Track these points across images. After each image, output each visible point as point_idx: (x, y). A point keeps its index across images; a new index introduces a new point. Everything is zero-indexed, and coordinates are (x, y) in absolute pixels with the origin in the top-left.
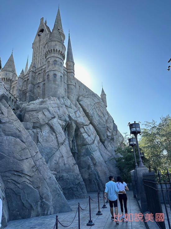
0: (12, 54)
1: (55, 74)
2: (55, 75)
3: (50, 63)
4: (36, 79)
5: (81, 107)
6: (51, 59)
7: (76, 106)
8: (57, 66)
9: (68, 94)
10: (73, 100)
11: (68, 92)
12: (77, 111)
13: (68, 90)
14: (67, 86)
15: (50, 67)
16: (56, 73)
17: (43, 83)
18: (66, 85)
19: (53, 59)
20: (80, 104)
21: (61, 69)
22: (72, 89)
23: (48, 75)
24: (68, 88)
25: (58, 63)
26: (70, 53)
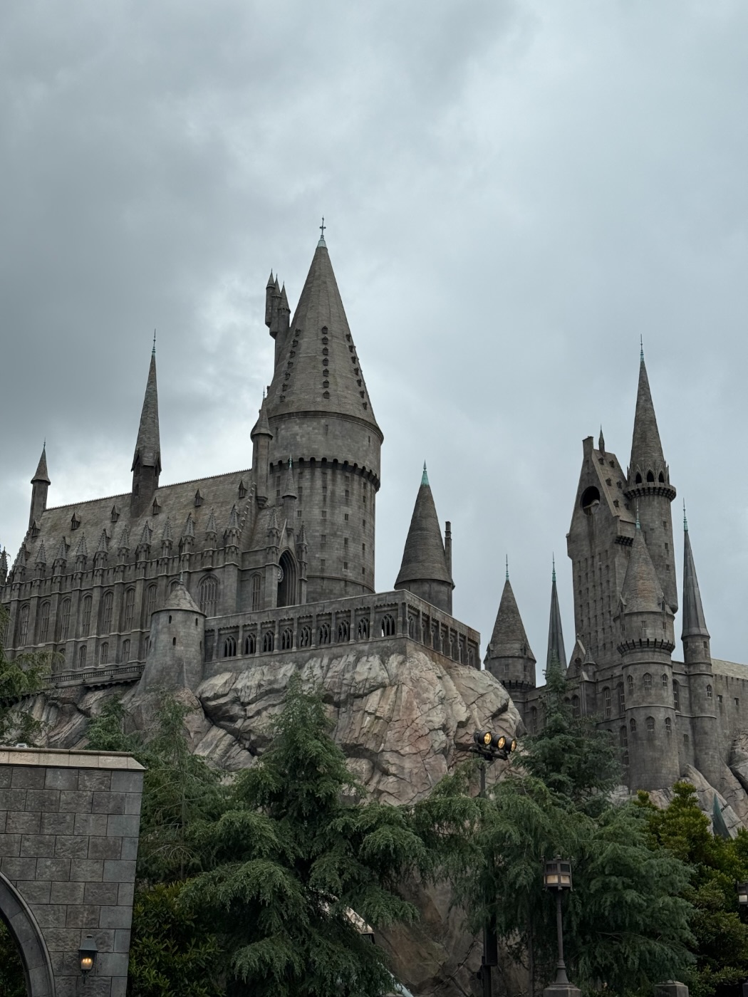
0: (507, 583)
1: (650, 717)
2: (650, 719)
3: (634, 681)
4: (599, 703)
5: (739, 786)
6: (635, 670)
7: (721, 787)
8: (653, 692)
9: (695, 749)
10: (712, 769)
11: (695, 744)
12: (726, 806)
13: (694, 734)
14: (691, 723)
15: (634, 696)
16: (654, 713)
17: (620, 723)
18: (688, 720)
19: (642, 670)
20: (737, 775)
21: (665, 695)
22: (706, 733)
23: (632, 720)
24: (694, 728)
25: (657, 679)
26: (692, 600)
